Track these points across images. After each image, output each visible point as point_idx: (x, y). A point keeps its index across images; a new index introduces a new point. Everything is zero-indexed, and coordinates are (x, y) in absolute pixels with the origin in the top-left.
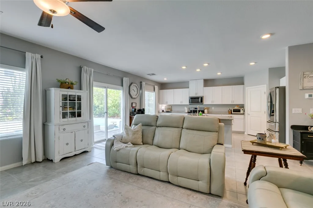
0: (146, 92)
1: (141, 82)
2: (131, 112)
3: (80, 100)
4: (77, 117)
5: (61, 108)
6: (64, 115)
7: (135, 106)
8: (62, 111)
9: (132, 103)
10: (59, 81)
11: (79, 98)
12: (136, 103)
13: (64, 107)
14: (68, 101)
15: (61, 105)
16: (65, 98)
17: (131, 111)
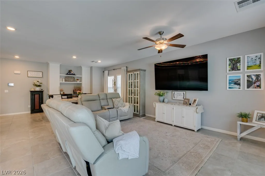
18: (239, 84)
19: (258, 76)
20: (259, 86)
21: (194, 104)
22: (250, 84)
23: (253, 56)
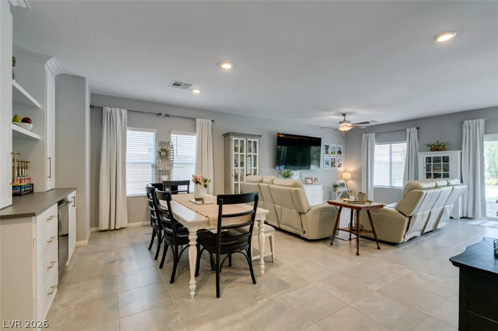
3: (448, 161)
4: (443, 177)
5: (425, 169)
6: (428, 176)
8: (425, 172)
10: (428, 146)
11: (446, 159)
13: (428, 168)
14: (432, 163)
15: (425, 166)
16: (429, 159)
18: (328, 164)
19: (334, 159)
20: (335, 166)
21: (316, 181)
22: (332, 164)
23: (333, 145)
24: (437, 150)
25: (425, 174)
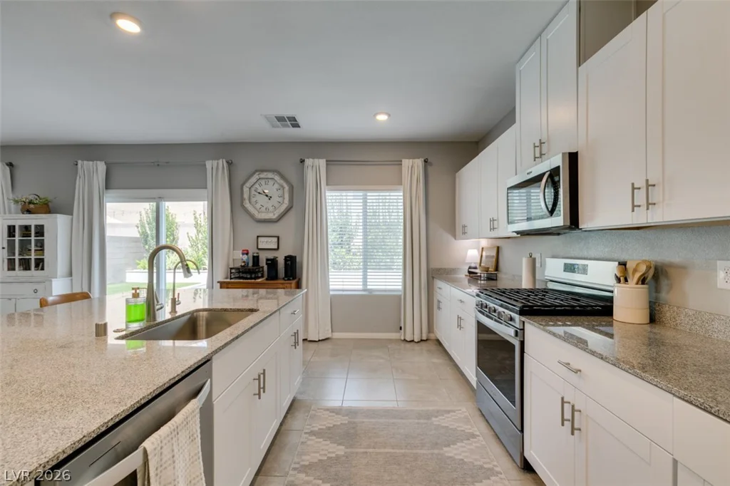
0: (328, 194)
1: (302, 161)
2: (231, 269)
3: (42, 235)
4: (35, 269)
5: (6, 250)
6: (11, 264)
7: (276, 247)
8: (6, 256)
9: (258, 237)
11: (40, 231)
12: (278, 238)
13: (10, 248)
14: (17, 238)
15: (6, 245)
16: (12, 230)
17: (232, 266)
24: (29, 212)
25: (6, 261)
